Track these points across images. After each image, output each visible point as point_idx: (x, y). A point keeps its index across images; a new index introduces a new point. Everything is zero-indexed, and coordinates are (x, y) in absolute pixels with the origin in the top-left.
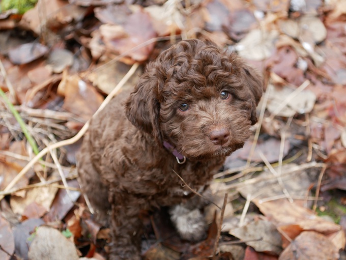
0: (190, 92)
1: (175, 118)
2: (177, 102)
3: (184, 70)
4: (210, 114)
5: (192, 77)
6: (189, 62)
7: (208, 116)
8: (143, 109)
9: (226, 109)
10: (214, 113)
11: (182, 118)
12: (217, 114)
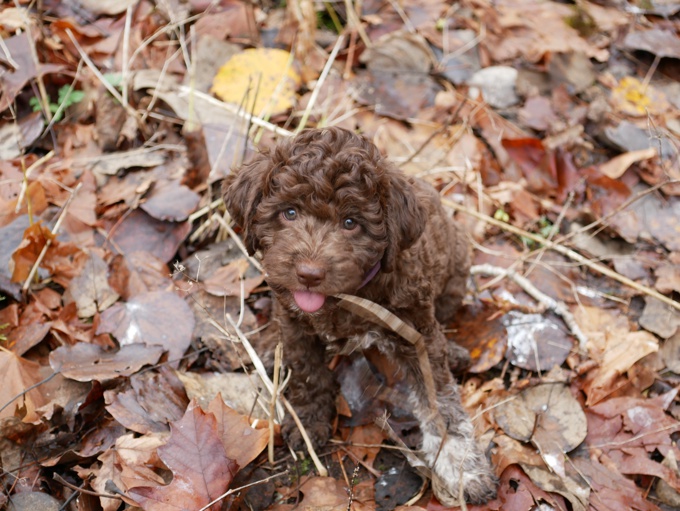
0: (303, 198)
1: (274, 223)
2: (284, 204)
3: (311, 166)
4: (313, 241)
5: (316, 180)
6: (324, 158)
7: (310, 243)
8: (244, 193)
9: (336, 244)
10: (319, 243)
11: (281, 226)
12: (320, 247)
